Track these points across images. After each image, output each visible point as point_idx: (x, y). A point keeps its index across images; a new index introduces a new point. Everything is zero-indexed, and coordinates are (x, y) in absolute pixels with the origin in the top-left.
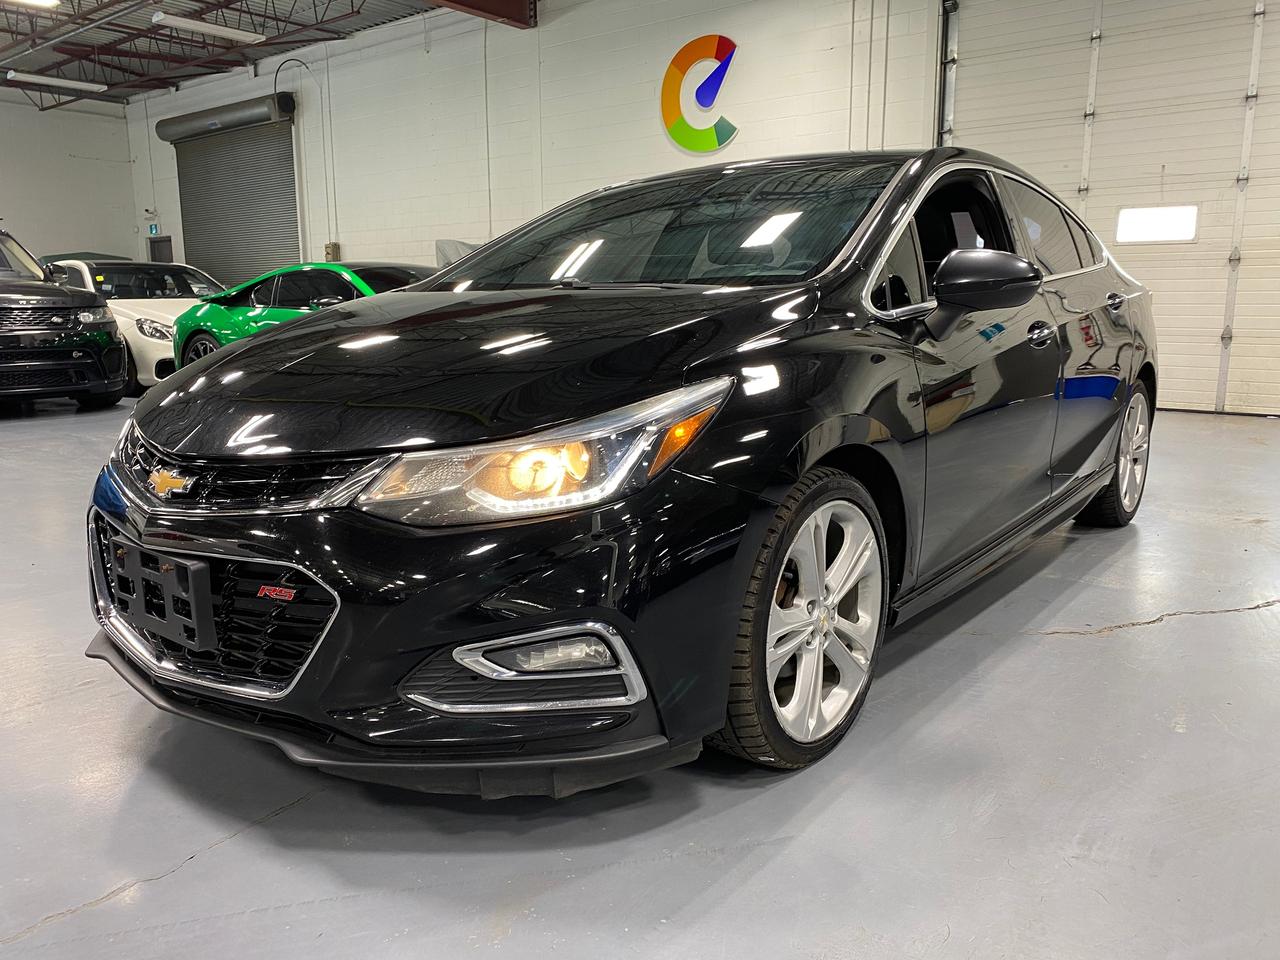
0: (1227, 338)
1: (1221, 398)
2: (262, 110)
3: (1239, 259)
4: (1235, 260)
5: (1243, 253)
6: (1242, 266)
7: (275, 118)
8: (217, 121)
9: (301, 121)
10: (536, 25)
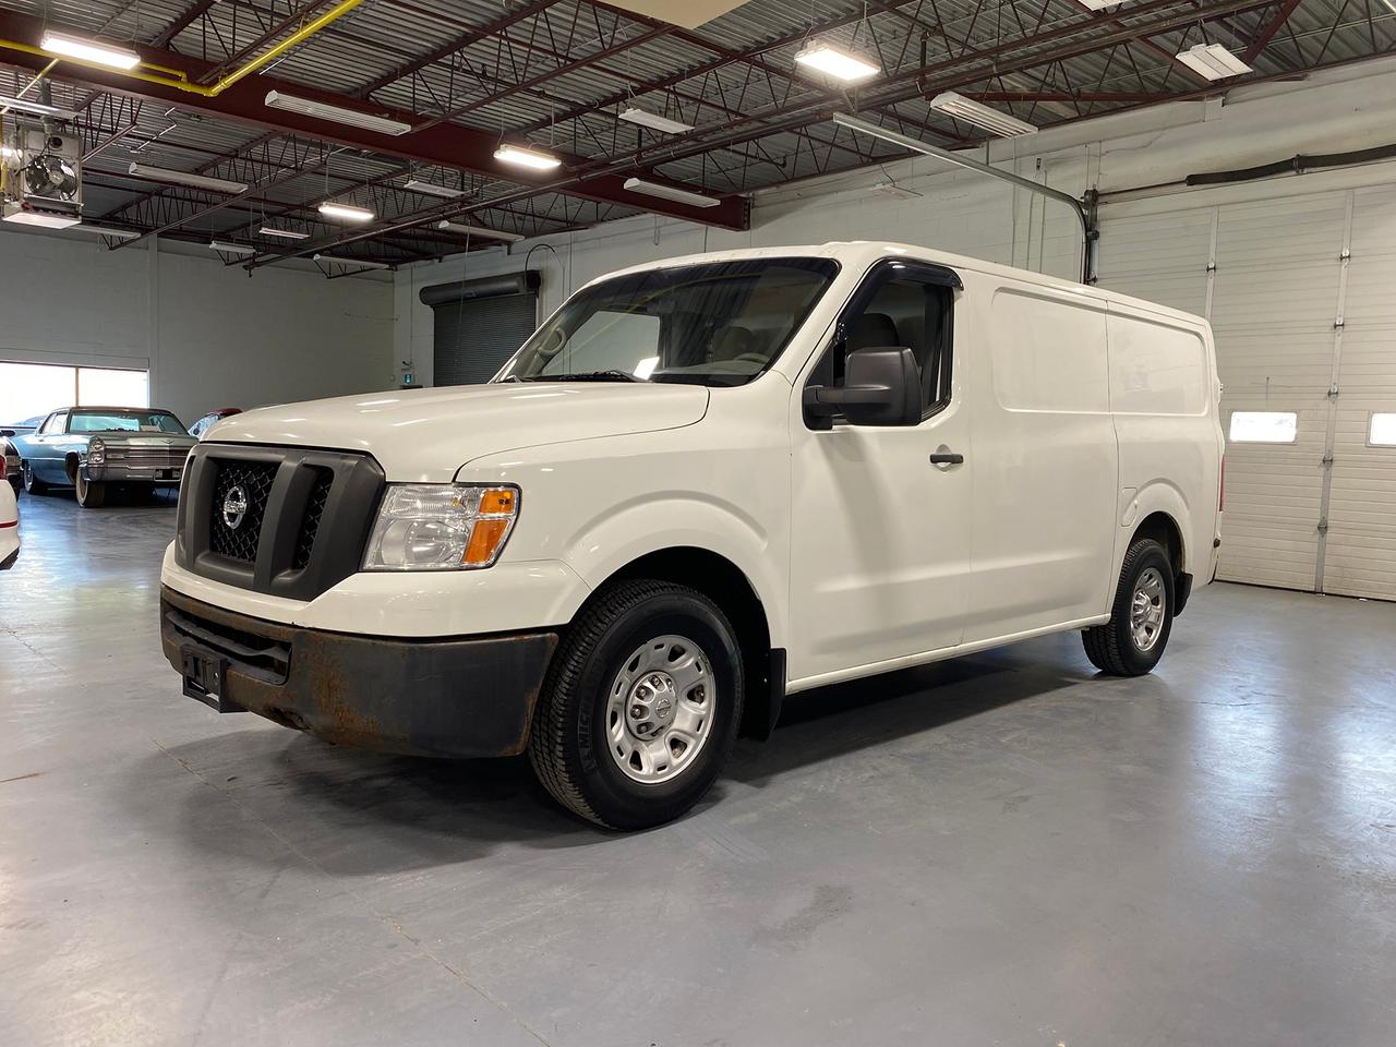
0: (1323, 528)
1: (1319, 580)
2: (512, 284)
3: (1331, 461)
4: (1328, 462)
5: (1336, 456)
6: (1335, 468)
7: (523, 291)
8: (472, 291)
9: (544, 296)
10: (749, 228)
